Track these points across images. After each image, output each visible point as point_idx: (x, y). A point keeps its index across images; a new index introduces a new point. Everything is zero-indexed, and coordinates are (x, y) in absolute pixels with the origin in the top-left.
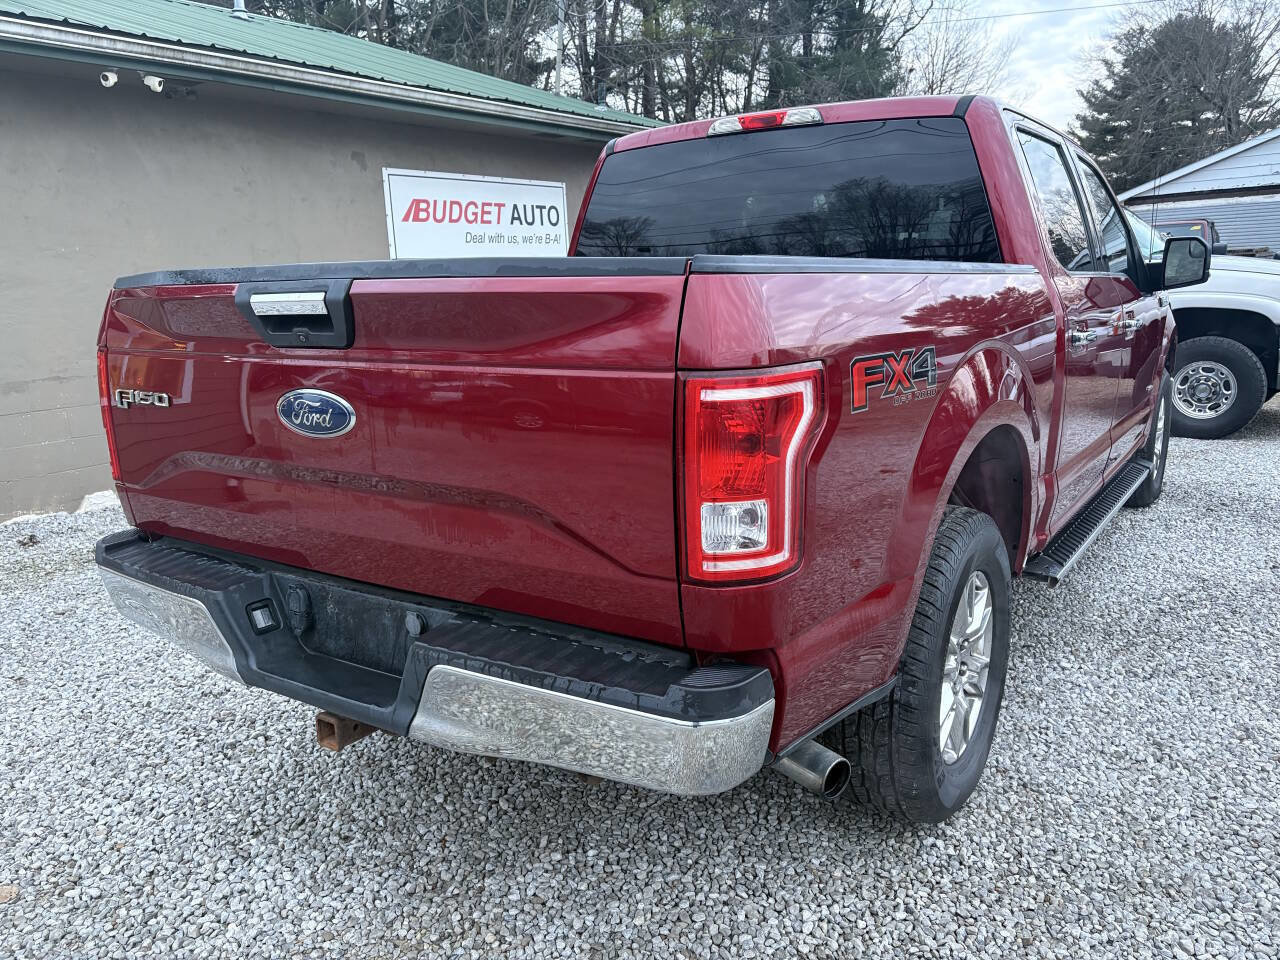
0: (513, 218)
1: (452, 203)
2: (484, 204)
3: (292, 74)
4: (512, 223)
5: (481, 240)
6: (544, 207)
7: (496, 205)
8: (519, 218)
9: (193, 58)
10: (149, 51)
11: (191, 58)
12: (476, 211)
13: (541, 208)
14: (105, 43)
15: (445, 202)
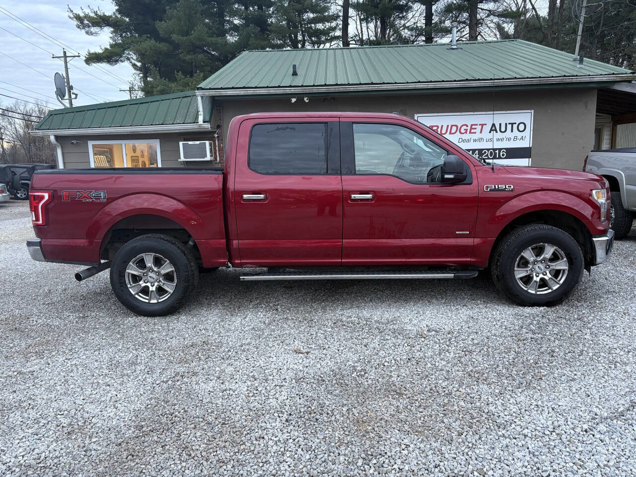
0: (491, 130)
1: (452, 126)
2: (472, 125)
3: (352, 89)
4: (490, 132)
5: (469, 141)
6: (515, 123)
7: (480, 125)
8: (496, 130)
9: (316, 90)
10: (301, 90)
11: (315, 90)
12: (467, 128)
13: (512, 124)
14: (288, 91)
15: (448, 126)
